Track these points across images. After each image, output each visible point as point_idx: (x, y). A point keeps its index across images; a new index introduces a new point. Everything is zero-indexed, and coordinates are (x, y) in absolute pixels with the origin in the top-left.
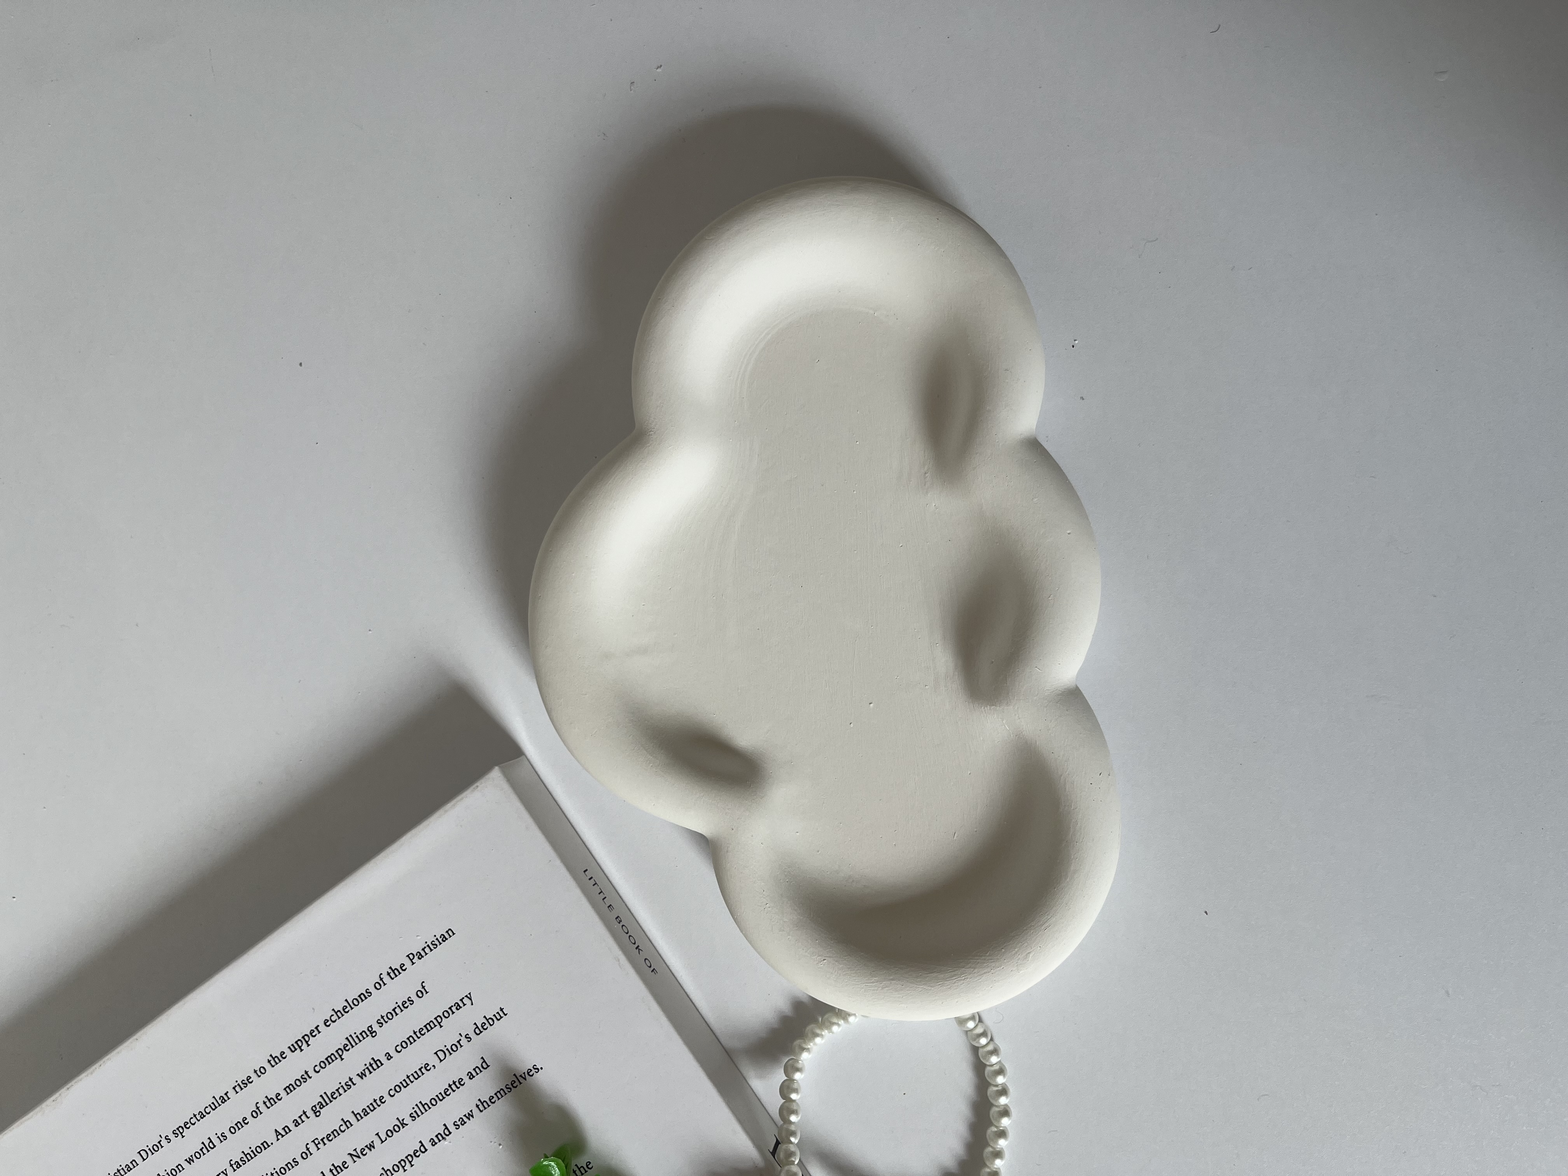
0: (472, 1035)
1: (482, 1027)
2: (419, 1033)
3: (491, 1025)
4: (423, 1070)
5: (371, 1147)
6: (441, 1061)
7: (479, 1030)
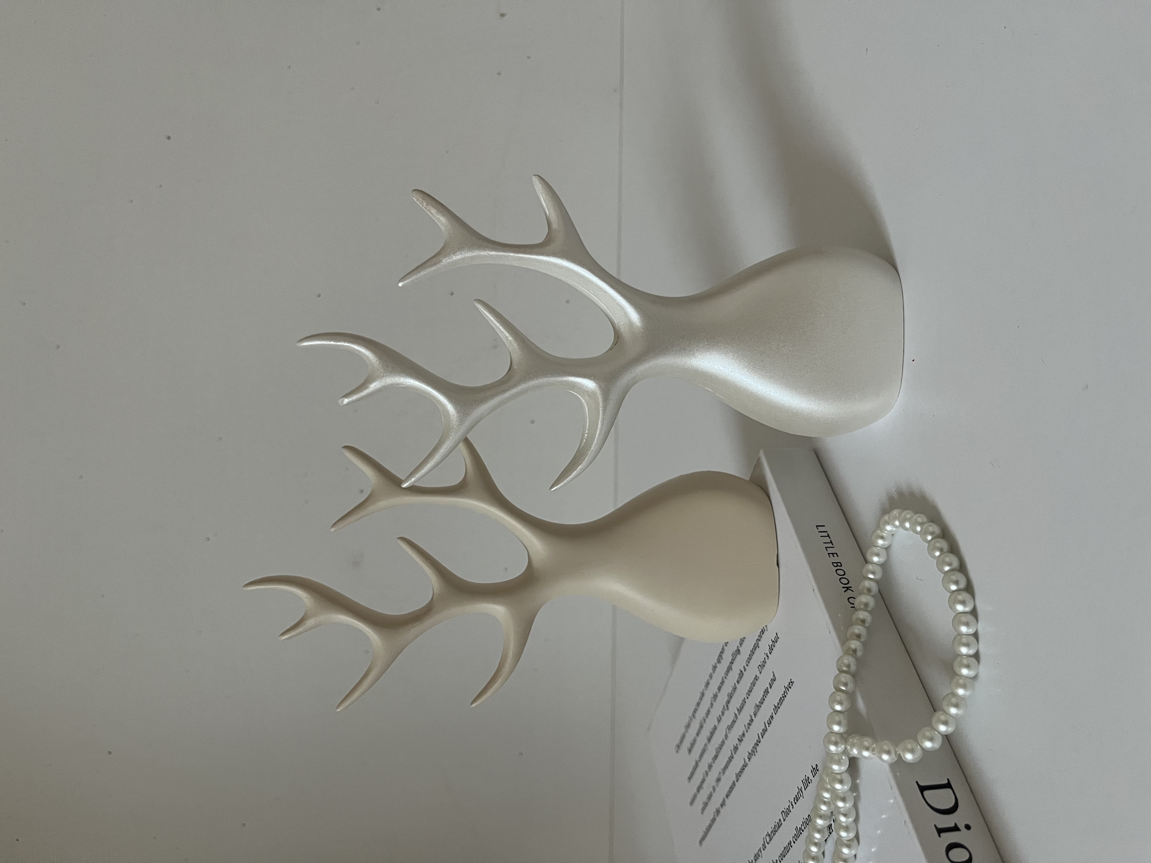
0: (769, 654)
1: (771, 647)
2: (753, 652)
3: (774, 646)
4: (756, 680)
5: (744, 735)
6: (760, 673)
7: (771, 649)
